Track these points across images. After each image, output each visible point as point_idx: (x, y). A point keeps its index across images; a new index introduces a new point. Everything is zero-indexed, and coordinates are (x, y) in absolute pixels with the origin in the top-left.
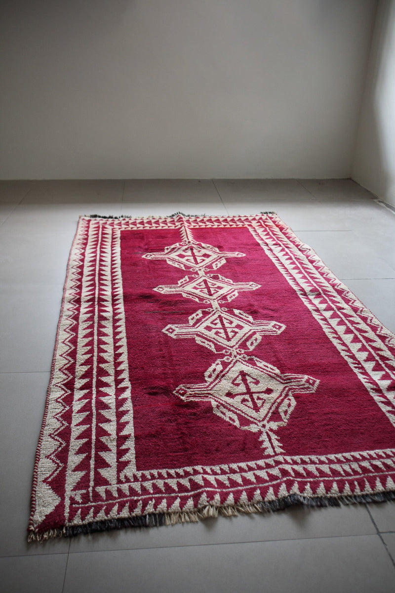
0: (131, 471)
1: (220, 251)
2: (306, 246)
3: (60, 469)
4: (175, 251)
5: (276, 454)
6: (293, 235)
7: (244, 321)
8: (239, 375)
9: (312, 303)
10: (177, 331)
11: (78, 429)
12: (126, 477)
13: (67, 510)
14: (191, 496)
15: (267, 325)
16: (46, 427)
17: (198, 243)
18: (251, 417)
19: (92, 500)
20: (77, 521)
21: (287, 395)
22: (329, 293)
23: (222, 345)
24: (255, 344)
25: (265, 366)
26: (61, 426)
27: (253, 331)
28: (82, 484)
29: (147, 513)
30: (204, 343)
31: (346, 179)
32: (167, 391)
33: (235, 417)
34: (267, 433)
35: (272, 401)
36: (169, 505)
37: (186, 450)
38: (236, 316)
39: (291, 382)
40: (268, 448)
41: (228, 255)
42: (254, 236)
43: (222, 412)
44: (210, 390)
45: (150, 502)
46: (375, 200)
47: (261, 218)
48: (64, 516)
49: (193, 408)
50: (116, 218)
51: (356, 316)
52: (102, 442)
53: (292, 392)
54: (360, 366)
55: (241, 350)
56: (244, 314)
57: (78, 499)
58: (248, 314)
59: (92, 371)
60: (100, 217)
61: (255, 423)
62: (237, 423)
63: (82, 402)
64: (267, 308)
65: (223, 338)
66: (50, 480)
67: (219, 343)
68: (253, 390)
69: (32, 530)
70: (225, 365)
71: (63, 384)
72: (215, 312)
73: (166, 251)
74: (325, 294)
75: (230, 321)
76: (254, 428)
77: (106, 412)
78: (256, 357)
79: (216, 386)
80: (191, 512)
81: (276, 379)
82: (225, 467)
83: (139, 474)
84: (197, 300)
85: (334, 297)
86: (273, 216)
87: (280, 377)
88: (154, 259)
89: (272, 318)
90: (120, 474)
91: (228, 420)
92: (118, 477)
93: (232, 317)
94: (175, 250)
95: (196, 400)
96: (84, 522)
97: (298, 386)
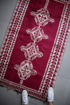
0: (3, 78)
8: (26, 66)
18: (22, 76)
25: (31, 66)
34: (22, 80)
35: (27, 74)
43: (19, 73)
44: (20, 68)
53: (31, 74)
62: (19, 76)
70: (26, 62)
76: (21, 78)
87: (32, 70)
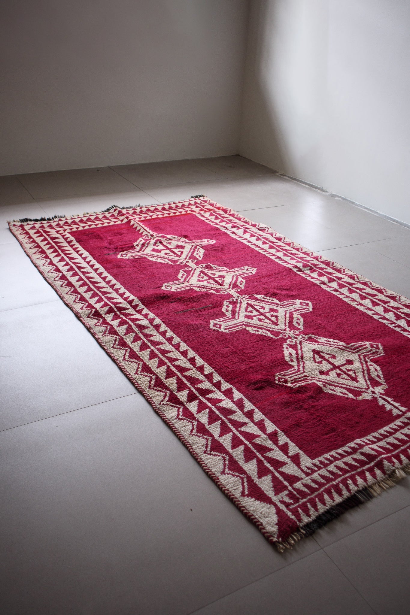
0: (306, 461)
1: (189, 240)
2: (262, 225)
3: (245, 480)
4: (147, 247)
5: (404, 413)
6: (240, 216)
7: (273, 304)
8: (314, 353)
9: (314, 278)
10: (224, 326)
11: (225, 439)
12: (308, 468)
13: (289, 514)
14: (374, 466)
15: (295, 304)
16: (193, 447)
17: (160, 235)
18: (357, 388)
19: (300, 497)
20: (306, 520)
21: (366, 362)
22: (318, 266)
23: (274, 330)
24: (302, 323)
25: (326, 341)
26: (207, 441)
27: (288, 312)
28: (278, 487)
29: (354, 492)
30: (257, 331)
31: (234, 156)
32: (270, 383)
33: (345, 391)
34: (380, 397)
35: (361, 369)
36: (365, 480)
37: (333, 430)
38: (263, 301)
39: (360, 350)
40: (392, 409)
41: (201, 243)
42: (206, 221)
43: (331, 390)
44: (304, 373)
45: (348, 482)
46: (277, 174)
47: (196, 203)
48: (292, 519)
49: (305, 392)
50: (49, 219)
51: (356, 283)
52: (258, 445)
53: (368, 358)
54: (396, 325)
55: (295, 331)
56: (267, 298)
57: (287, 500)
58: (270, 297)
59: (183, 382)
60: (31, 220)
61: (363, 392)
62: (350, 396)
63: (204, 413)
64: (281, 289)
65: (269, 323)
66: (246, 493)
67: (271, 329)
68: (337, 364)
69: (276, 541)
70: (294, 347)
71: (168, 401)
72: (241, 301)
73: (138, 248)
74: (316, 268)
75: (260, 306)
76: (367, 396)
77: (235, 416)
78: (312, 334)
79: (306, 368)
80: (384, 479)
81: (346, 350)
82: (375, 434)
83: (316, 461)
84: (213, 292)
85: (326, 269)
86: (205, 199)
87: (348, 348)
88: (133, 258)
89: (293, 297)
90: (301, 467)
91: (341, 395)
92: (302, 470)
93: (260, 303)
94: (146, 245)
95: (302, 384)
96: (312, 518)
97: (368, 352)
